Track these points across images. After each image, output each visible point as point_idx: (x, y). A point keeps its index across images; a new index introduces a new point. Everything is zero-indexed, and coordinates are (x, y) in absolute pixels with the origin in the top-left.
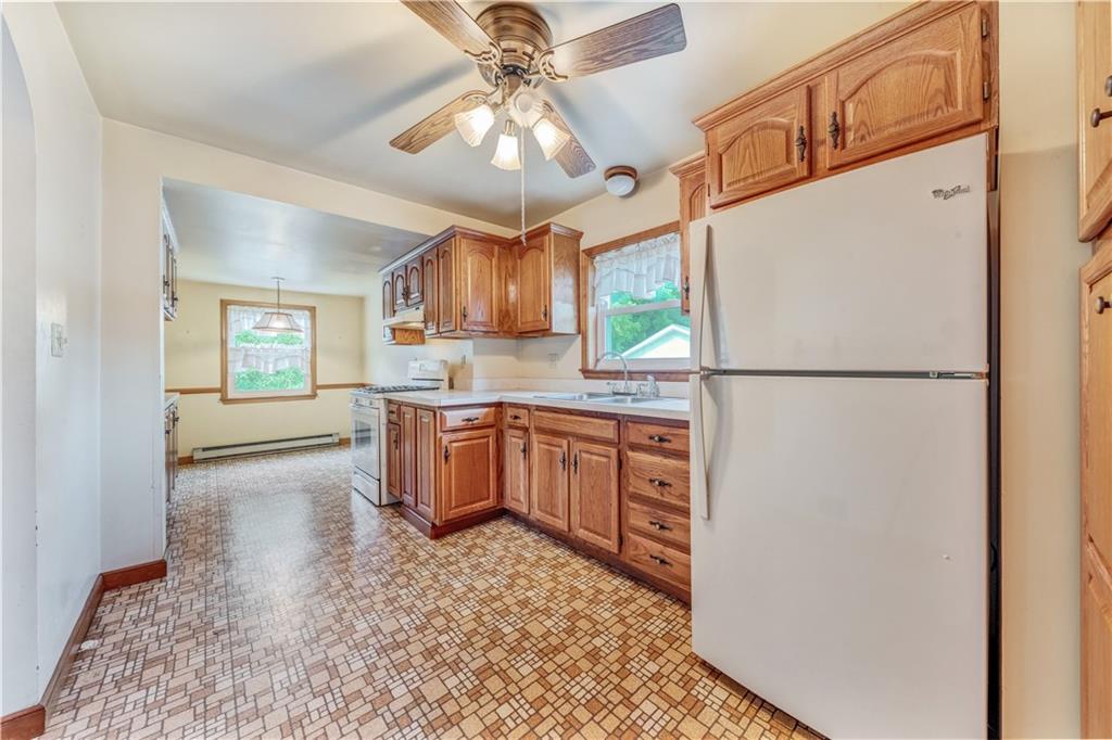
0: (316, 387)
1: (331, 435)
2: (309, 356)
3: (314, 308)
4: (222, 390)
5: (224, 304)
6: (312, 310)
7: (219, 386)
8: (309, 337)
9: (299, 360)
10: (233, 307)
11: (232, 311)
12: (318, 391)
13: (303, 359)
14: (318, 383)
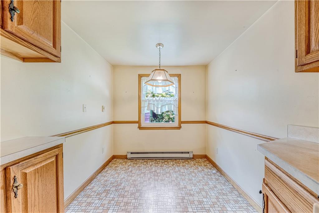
0: (181, 122)
1: (188, 153)
2: (177, 103)
3: (180, 75)
4: (138, 122)
5: (140, 76)
6: (179, 76)
7: (137, 120)
8: (177, 92)
9: (173, 106)
10: (143, 78)
11: (144, 80)
12: (182, 125)
13: (174, 106)
14: (182, 120)
